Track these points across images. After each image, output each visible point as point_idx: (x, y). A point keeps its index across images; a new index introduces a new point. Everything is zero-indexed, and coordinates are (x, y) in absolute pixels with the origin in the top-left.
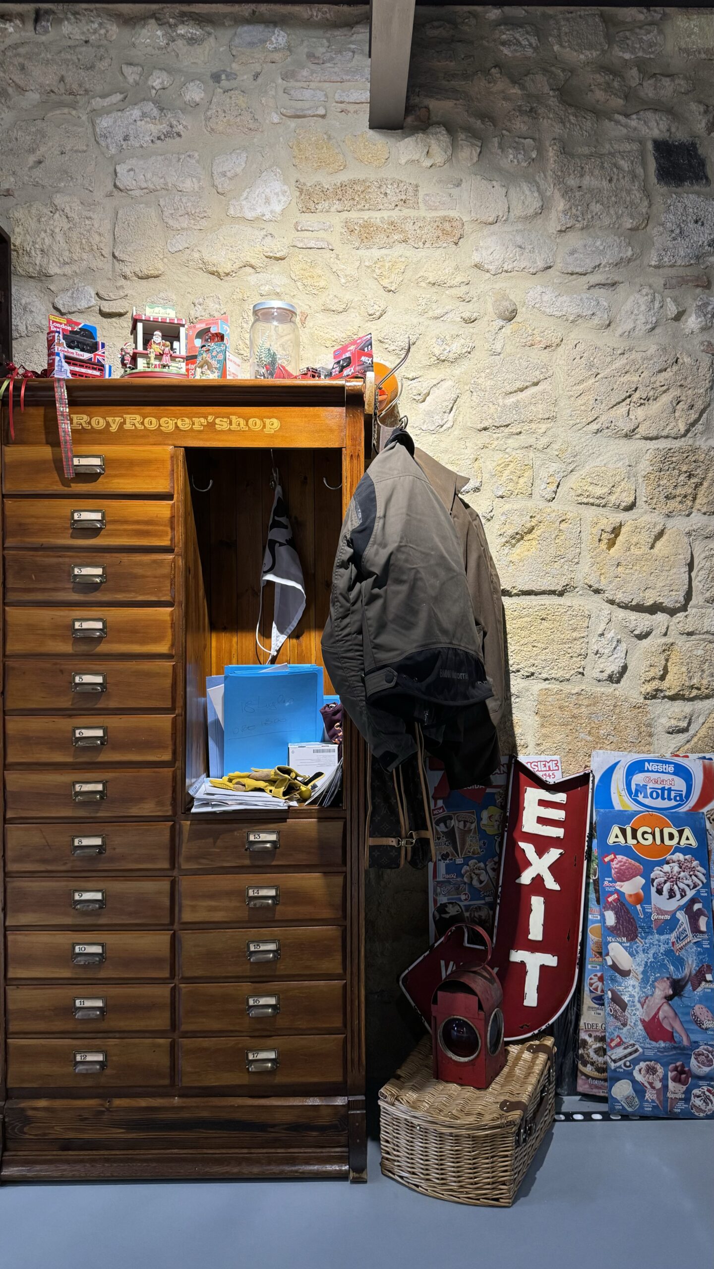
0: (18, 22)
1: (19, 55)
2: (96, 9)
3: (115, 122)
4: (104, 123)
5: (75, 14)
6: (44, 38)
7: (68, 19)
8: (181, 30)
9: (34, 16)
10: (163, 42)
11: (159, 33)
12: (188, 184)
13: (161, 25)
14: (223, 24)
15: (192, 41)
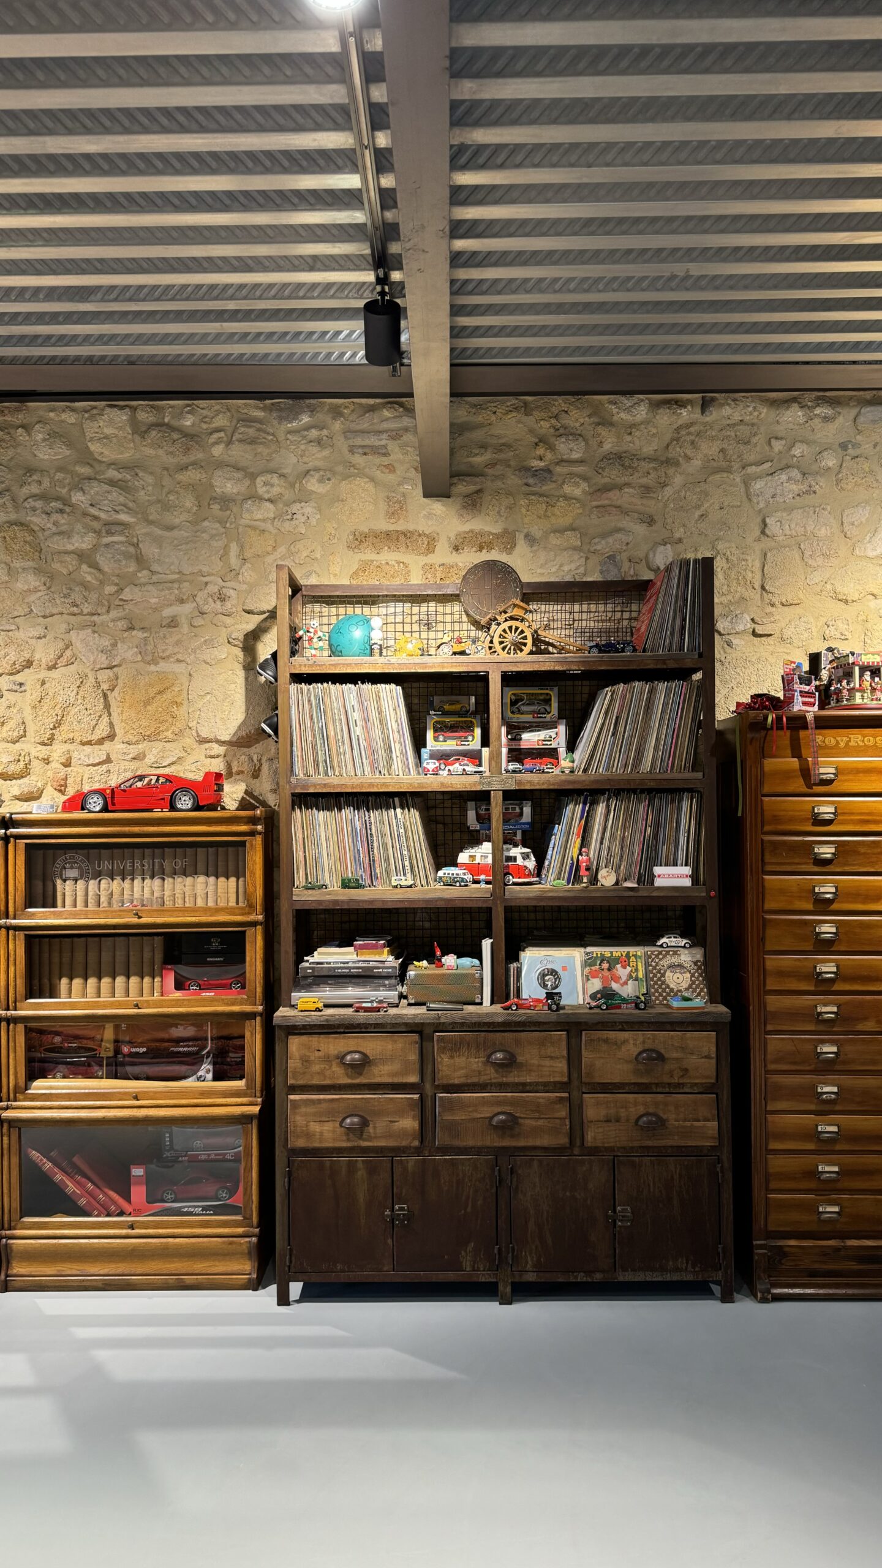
0: (689, 407)
1: (689, 434)
2: (752, 396)
3: (766, 484)
4: (758, 485)
5: (734, 400)
6: (708, 419)
7: (729, 404)
8: (818, 411)
9: (701, 402)
10: (802, 420)
11: (800, 413)
12: (823, 532)
13: (802, 407)
14: (848, 404)
15: (826, 419)
